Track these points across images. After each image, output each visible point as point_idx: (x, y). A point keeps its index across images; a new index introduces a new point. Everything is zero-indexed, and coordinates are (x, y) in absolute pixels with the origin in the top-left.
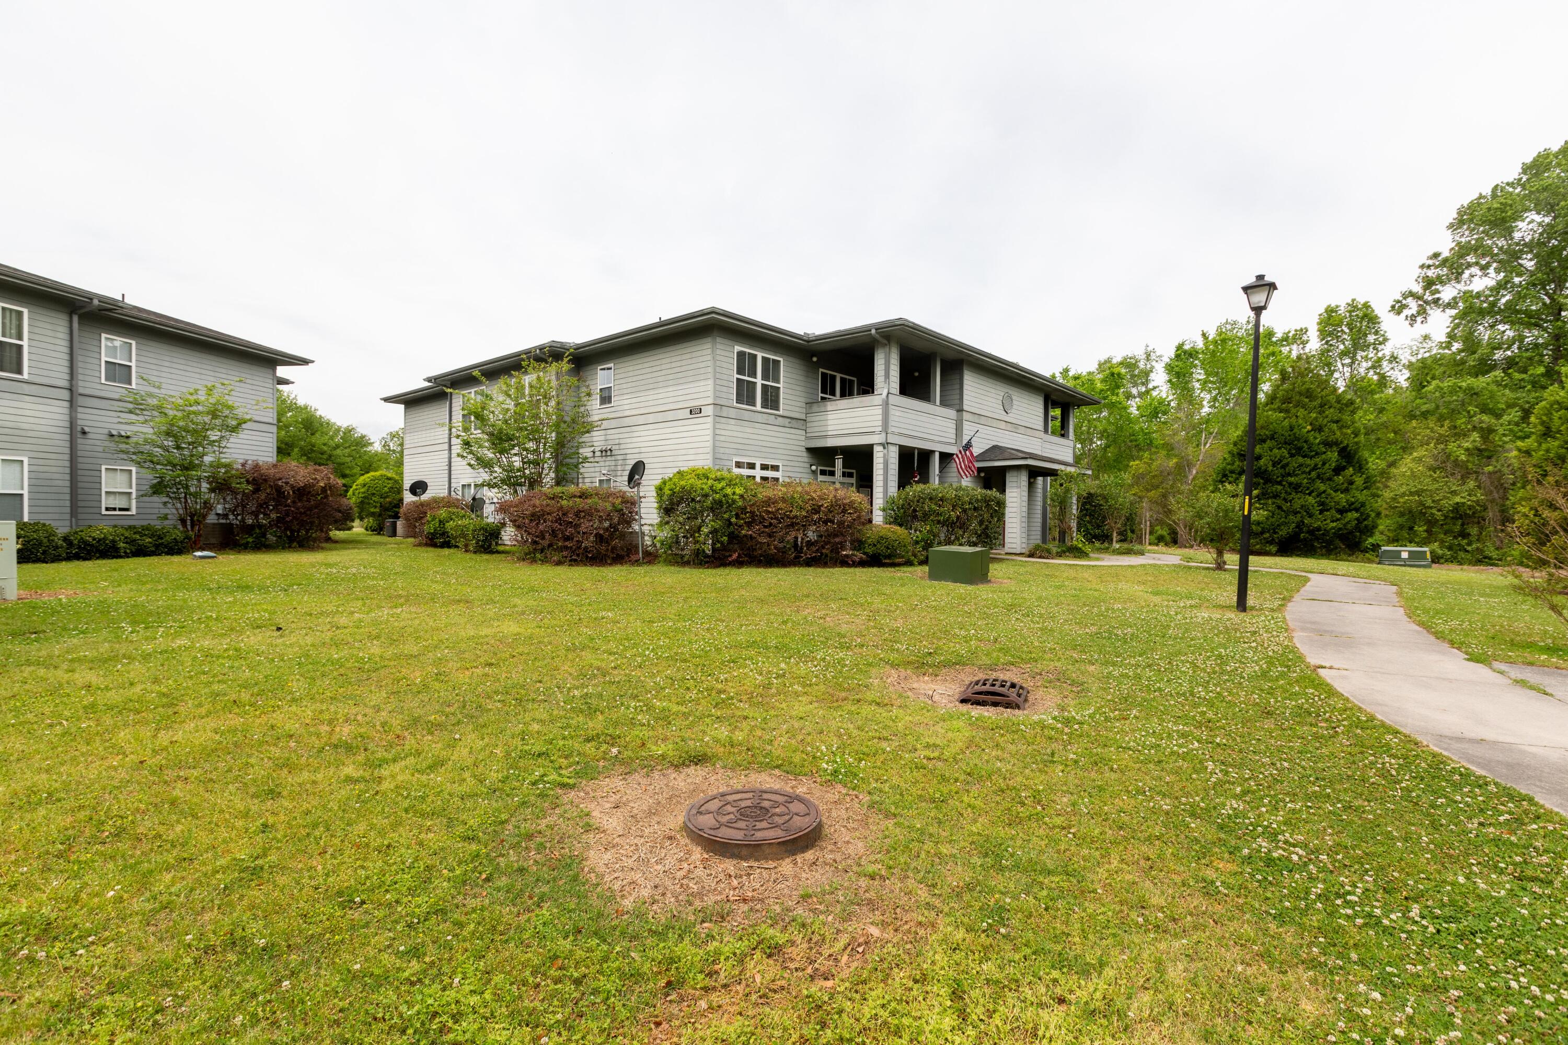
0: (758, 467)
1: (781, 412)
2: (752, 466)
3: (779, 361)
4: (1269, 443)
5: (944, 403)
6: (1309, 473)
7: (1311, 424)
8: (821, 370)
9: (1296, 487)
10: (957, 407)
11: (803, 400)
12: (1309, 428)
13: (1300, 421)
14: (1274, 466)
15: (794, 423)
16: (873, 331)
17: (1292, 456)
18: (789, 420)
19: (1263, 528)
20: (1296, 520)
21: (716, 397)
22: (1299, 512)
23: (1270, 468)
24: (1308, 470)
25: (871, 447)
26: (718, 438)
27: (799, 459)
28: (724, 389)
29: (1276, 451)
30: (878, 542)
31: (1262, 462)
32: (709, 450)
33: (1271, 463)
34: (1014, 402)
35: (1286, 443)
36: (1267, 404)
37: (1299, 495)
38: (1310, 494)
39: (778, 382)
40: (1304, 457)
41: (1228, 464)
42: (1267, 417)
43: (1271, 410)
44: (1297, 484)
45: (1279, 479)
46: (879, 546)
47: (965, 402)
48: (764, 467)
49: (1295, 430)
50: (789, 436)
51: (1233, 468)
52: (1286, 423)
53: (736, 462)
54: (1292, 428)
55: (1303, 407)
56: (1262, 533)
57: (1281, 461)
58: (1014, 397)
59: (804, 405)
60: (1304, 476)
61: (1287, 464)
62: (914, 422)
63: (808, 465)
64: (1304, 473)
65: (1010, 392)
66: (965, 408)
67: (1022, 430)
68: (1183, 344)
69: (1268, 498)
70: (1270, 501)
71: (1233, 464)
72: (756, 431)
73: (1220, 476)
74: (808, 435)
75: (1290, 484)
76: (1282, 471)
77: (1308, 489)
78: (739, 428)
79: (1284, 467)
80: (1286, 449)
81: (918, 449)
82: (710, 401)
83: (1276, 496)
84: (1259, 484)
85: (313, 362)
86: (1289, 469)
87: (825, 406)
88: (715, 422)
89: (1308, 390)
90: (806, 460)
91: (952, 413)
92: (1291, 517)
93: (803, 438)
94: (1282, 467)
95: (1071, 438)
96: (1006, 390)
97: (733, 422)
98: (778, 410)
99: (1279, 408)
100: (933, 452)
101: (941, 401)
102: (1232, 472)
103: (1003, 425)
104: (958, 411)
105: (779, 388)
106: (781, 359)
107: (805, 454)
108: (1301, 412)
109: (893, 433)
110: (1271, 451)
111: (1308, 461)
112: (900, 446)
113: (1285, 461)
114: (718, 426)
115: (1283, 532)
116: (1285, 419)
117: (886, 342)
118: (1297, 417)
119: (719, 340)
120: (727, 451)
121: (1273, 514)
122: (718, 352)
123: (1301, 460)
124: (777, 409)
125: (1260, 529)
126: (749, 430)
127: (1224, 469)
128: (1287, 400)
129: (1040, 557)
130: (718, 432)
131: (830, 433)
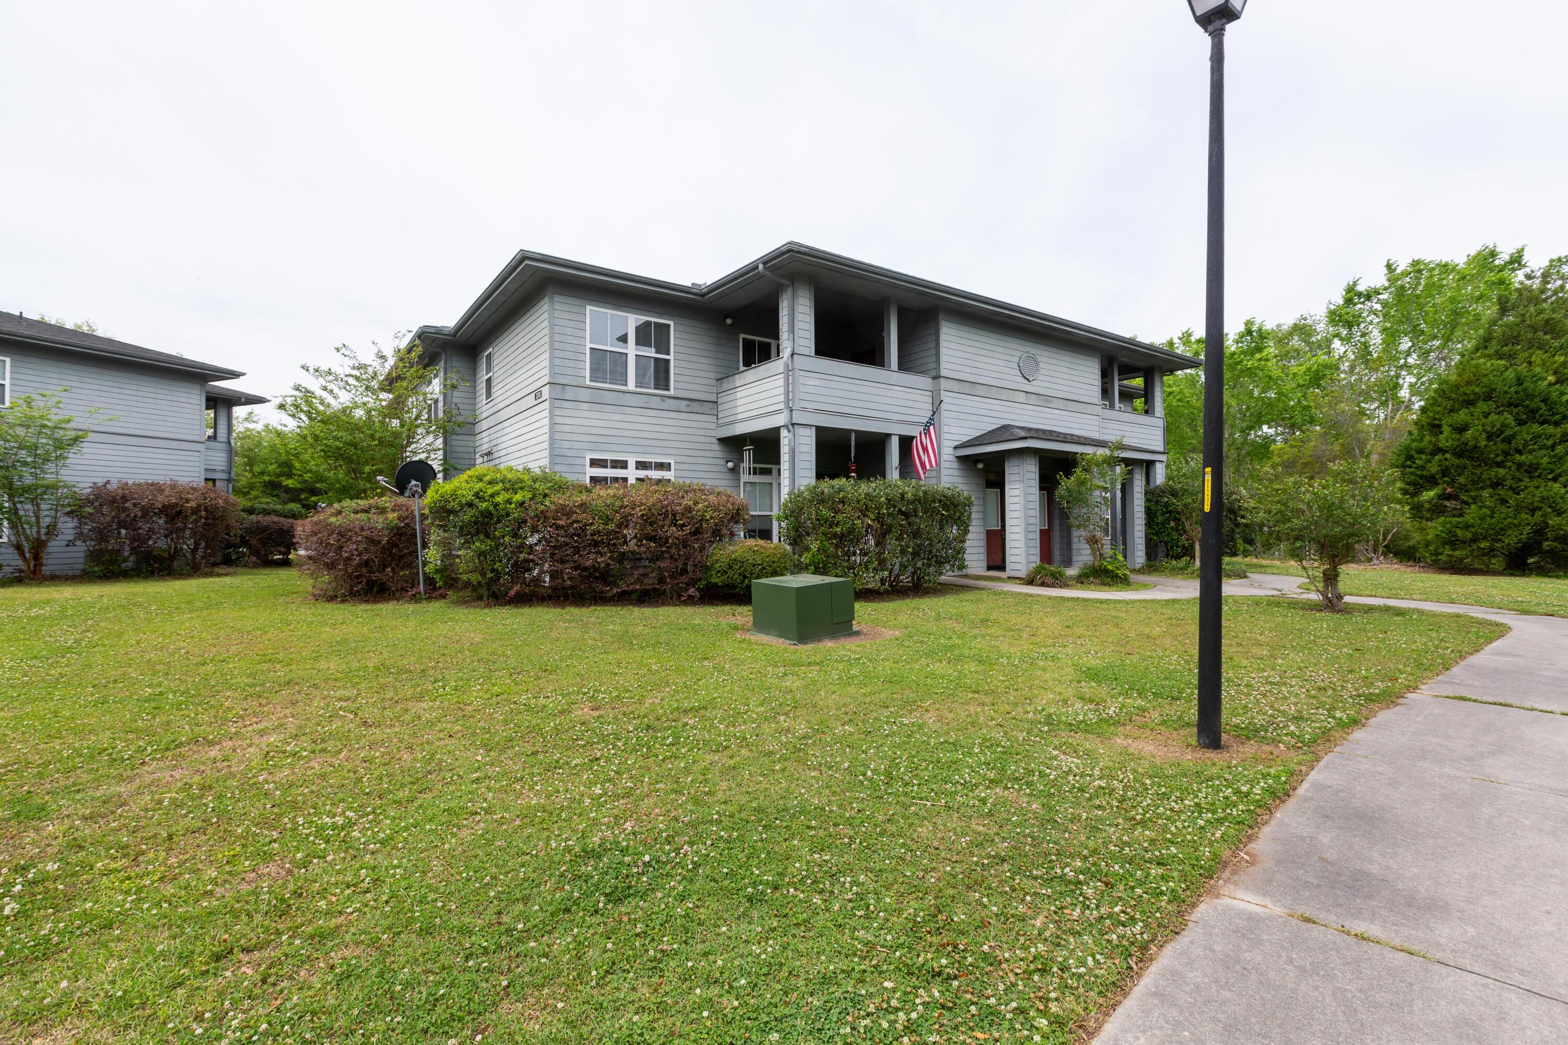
0: (632, 465)
1: (672, 392)
2: (623, 465)
3: (669, 326)
4: (1482, 406)
5: (904, 366)
6: (1553, 447)
7: (1555, 373)
8: (742, 336)
9: (1531, 470)
10: (933, 373)
11: (712, 375)
12: (1551, 378)
13: (1538, 370)
14: (1489, 438)
15: (696, 407)
16: (761, 267)
17: (1521, 423)
18: (687, 403)
19: (1475, 534)
20: (1533, 521)
21: (552, 374)
22: (1540, 509)
23: (1483, 443)
24: (1550, 442)
25: (777, 430)
26: (557, 428)
27: (707, 454)
28: (570, 363)
29: (1493, 417)
30: (731, 568)
31: (1469, 434)
32: (546, 445)
33: (1484, 435)
34: (1042, 365)
35: (1510, 405)
36: (1477, 350)
37: (1535, 482)
38: (1555, 480)
39: (668, 354)
40: (1542, 423)
41: (1414, 441)
42: (1477, 367)
43: (1483, 356)
44: (1531, 465)
45: (1499, 459)
46: (730, 573)
47: (943, 365)
48: (641, 465)
49: (1526, 384)
50: (687, 424)
51: (1421, 445)
52: (1510, 374)
53: (591, 460)
54: (1520, 381)
55: (1539, 348)
56: (1474, 540)
57: (1502, 432)
58: (1040, 359)
59: (714, 383)
60: (1544, 452)
61: (1514, 436)
62: (848, 395)
63: (723, 462)
64: (1544, 447)
65: (1033, 351)
66: (944, 372)
67: (1061, 404)
68: (1355, 284)
69: (1482, 488)
70: (1485, 494)
71: (1421, 440)
72: (626, 418)
73: (1402, 458)
74: (721, 421)
75: (1520, 465)
76: (1504, 446)
77: (1552, 471)
78: (598, 415)
79: (1508, 440)
80: (1511, 413)
81: (854, 431)
82: (546, 380)
83: (1496, 485)
84: (1465, 468)
85: (244, 374)
86: (1518, 443)
87: (734, 381)
88: (552, 408)
89: (1547, 321)
90: (719, 454)
91: (923, 381)
92: (1524, 516)
93: (713, 426)
94: (1503, 441)
95: (1157, 414)
96: (1027, 349)
97: (585, 406)
98: (668, 390)
99: (1497, 352)
100: (888, 436)
101: (899, 364)
102: (1420, 451)
103: (1021, 397)
104: (934, 378)
105: (668, 361)
106: (671, 323)
107: (717, 447)
108: (1538, 356)
109: (804, 409)
110: (1486, 417)
111: (1551, 429)
112: (819, 430)
113: (1508, 432)
114: (557, 412)
115: (1512, 539)
116: (1507, 369)
117: (788, 283)
118: (1530, 363)
119: (557, 298)
120: (576, 445)
121: (1493, 512)
122: (557, 314)
123: (1536, 428)
124: (667, 388)
125: (1470, 535)
126: (615, 417)
127: (1408, 448)
128: (1511, 339)
129: (1043, 585)
130: (557, 420)
131: (739, 417)
